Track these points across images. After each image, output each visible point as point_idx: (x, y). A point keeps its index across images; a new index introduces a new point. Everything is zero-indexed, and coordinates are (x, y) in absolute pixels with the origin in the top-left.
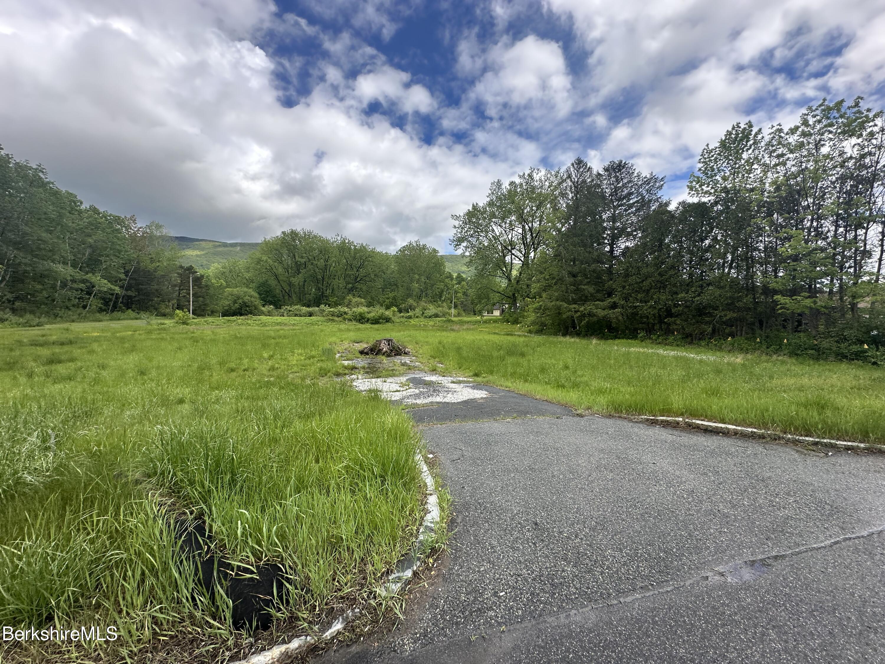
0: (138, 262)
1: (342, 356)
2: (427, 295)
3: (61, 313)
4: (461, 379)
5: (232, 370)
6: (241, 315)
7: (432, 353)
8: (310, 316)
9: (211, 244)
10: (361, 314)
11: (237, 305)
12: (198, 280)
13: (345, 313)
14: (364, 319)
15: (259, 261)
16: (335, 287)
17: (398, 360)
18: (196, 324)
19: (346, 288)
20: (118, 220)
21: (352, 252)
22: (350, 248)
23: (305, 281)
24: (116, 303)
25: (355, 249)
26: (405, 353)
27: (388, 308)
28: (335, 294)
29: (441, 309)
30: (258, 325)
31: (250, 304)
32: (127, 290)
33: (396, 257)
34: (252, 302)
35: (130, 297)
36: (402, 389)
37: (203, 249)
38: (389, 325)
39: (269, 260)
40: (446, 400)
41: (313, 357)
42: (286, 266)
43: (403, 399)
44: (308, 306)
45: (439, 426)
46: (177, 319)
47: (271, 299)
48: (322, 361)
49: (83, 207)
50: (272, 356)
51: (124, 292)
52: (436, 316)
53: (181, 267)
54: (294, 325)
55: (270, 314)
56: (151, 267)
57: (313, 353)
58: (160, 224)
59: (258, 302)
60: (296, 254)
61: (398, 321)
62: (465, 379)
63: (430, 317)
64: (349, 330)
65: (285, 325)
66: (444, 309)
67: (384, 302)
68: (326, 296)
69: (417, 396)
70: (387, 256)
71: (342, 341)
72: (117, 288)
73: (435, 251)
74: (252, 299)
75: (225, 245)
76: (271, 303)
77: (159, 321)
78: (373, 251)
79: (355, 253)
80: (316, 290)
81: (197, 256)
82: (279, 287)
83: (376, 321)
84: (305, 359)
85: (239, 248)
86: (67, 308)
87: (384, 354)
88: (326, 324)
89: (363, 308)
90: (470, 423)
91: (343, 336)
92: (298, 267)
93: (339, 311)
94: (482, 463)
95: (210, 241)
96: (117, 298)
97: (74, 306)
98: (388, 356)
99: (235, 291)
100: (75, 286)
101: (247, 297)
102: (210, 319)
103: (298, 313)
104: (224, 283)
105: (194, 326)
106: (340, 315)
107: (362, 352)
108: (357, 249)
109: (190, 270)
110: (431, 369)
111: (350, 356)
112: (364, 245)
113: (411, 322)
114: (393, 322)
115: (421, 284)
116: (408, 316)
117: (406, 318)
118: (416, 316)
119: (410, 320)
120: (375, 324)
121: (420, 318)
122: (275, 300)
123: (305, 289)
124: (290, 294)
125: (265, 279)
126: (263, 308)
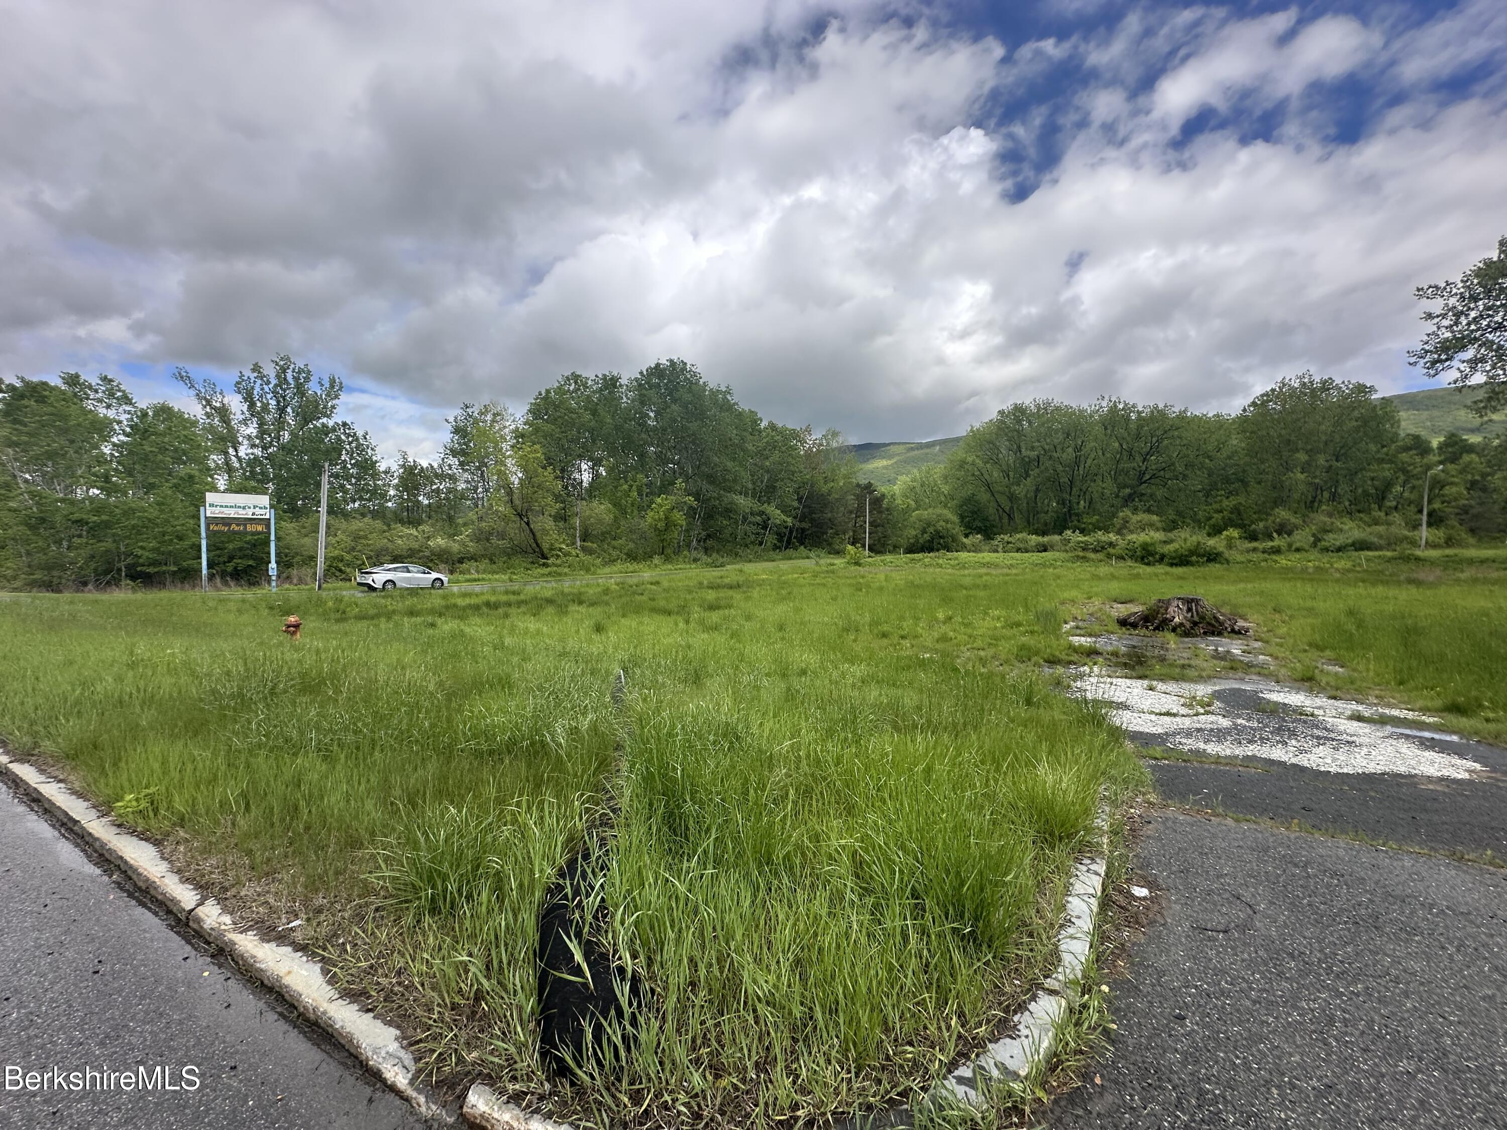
0: (812, 486)
1: (1077, 627)
2: (1334, 497)
3: (741, 553)
4: (1395, 712)
5: (884, 635)
6: (931, 550)
7: (1317, 637)
8: (1045, 550)
9: (902, 447)
10: (1145, 547)
11: (927, 537)
12: (877, 502)
13: (1111, 544)
14: (1152, 555)
15: (963, 464)
16: (1096, 496)
17: (1208, 646)
18: (870, 564)
19: (1117, 496)
20: (795, 435)
21: (1133, 426)
22: (1127, 419)
23: (1037, 490)
24: (789, 539)
25: (1139, 418)
26: (1233, 631)
27: (1216, 531)
28: (1094, 510)
29: (1381, 529)
30: (953, 567)
32: (800, 521)
33: (1243, 421)
34: (948, 530)
35: (803, 530)
36: (1184, 711)
37: (890, 457)
38: (1215, 568)
39: (977, 461)
40: (1303, 761)
41: (1018, 624)
42: (1005, 468)
43: (1174, 734)
44: (1044, 534)
45: (1229, 821)
46: (848, 557)
47: (979, 524)
48: (1032, 632)
49: (762, 425)
50: (951, 618)
51: (797, 524)
52: (1361, 546)
53: (858, 485)
54: (1011, 567)
55: (976, 549)
56: (825, 489)
57: (1020, 618)
58: (837, 430)
59: (957, 530)
60: (1023, 445)
61: (1240, 558)
62: (1410, 715)
63: (1339, 550)
64: (1113, 577)
65: (997, 566)
66: (1393, 529)
67: (1210, 518)
68: (1077, 515)
69: (1220, 735)
70: (1219, 423)
71: (1090, 598)
72: (789, 520)
73: (1361, 389)
74: (949, 526)
75: (921, 446)
76: (979, 531)
77: (829, 561)
78: (1182, 417)
79: (1140, 427)
80: (1058, 503)
81: (886, 468)
82: (993, 504)
83: (1181, 560)
84: (1003, 628)
85: (938, 448)
86: (746, 546)
87: (1174, 630)
88: (1070, 565)
89: (1152, 533)
90: (1342, 841)
91: (1095, 589)
92: (1026, 467)
93: (1099, 541)
94: (1303, 974)
95: (899, 444)
96: (791, 532)
97: (752, 543)
98: (1187, 634)
99: (925, 514)
100: (752, 519)
101: (942, 523)
102: (888, 558)
103: (1022, 546)
104: (912, 503)
105: (866, 569)
106: (1100, 548)
107: (1123, 623)
108: (1144, 419)
109: (869, 488)
110: (1298, 675)
111: (1097, 628)
112: (1161, 406)
113: (1276, 562)
114: (1228, 562)
115: (1318, 473)
116: (1272, 547)
117: (1263, 552)
118: (1293, 548)
119: (1274, 557)
120: (1176, 565)
121: (1306, 551)
122: (997, 528)
123: (1037, 504)
124: (1011, 514)
125: (970, 491)
126: (964, 540)
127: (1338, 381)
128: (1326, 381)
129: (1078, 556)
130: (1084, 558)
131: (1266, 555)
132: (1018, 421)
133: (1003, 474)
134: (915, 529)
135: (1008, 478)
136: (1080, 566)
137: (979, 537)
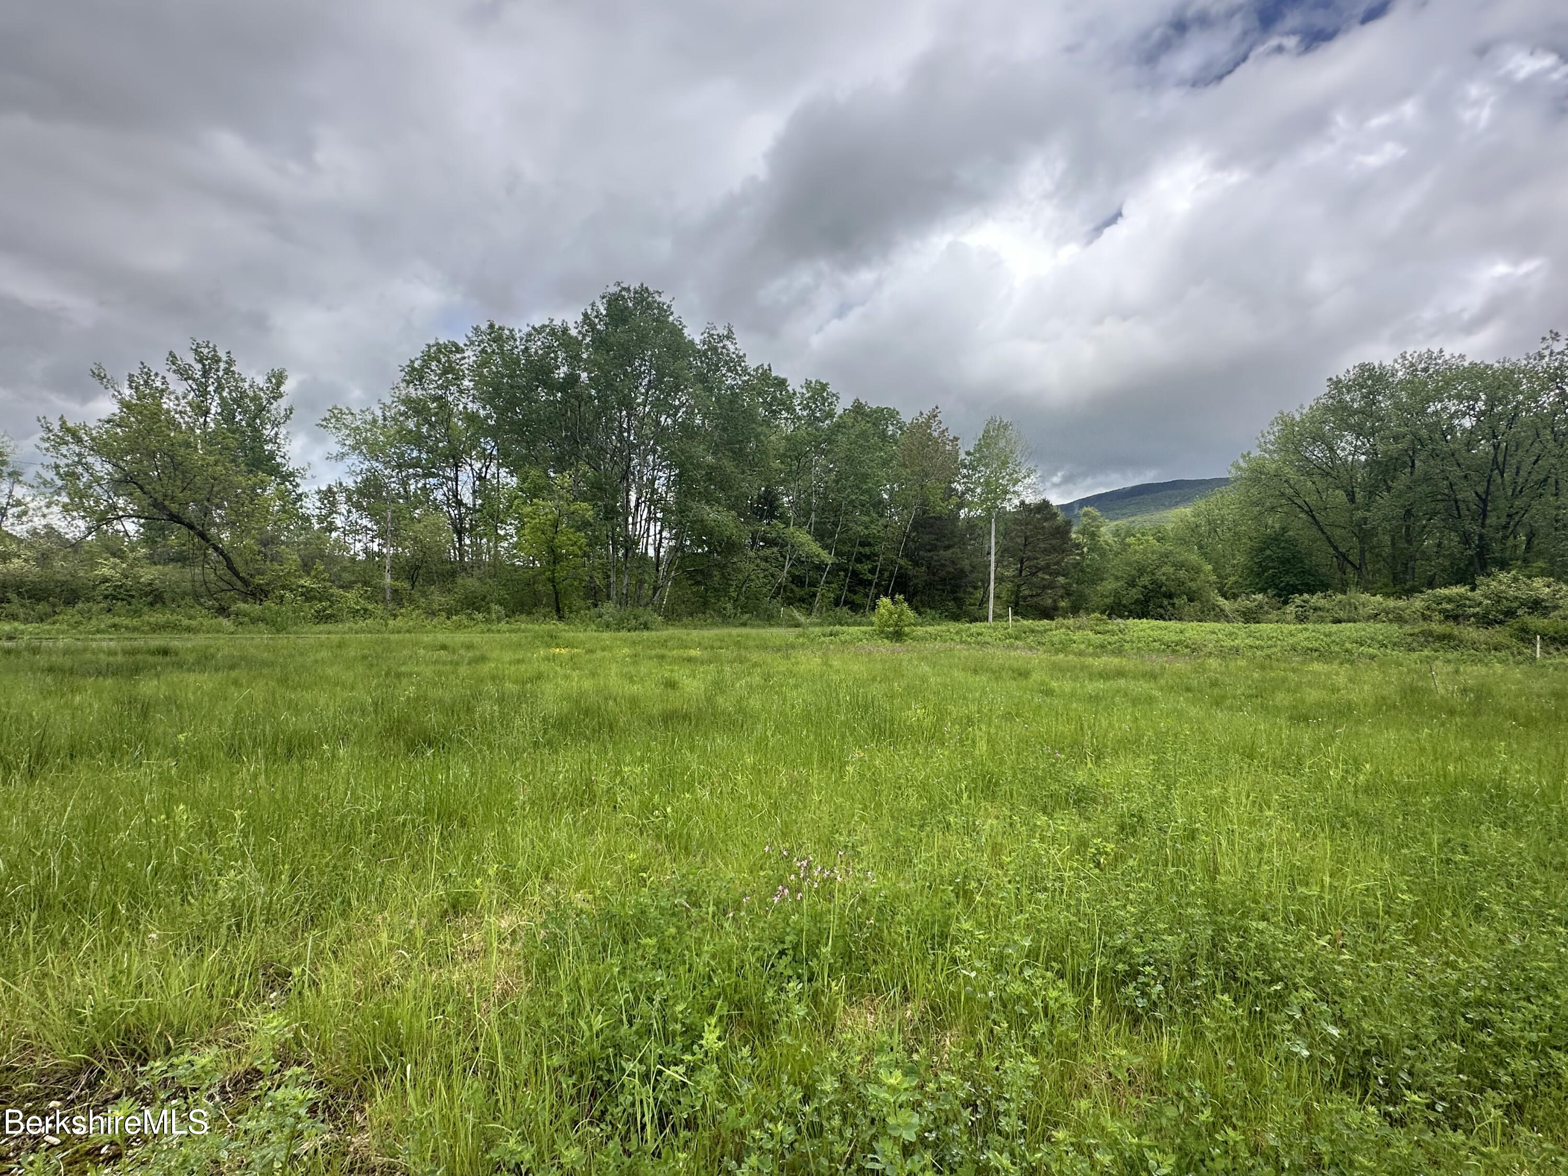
0: (921, 504)
31: (1171, 586)
76: (1291, 591)
122: (1307, 584)
123: (1409, 542)
124: (1357, 563)
125: (1277, 526)
126: (1221, 601)
129: (1428, 634)
130: (1442, 638)
132: (1370, 398)
133: (1340, 493)
134: (1117, 578)
135: (1352, 500)
136: (1428, 660)
137: (1259, 597)
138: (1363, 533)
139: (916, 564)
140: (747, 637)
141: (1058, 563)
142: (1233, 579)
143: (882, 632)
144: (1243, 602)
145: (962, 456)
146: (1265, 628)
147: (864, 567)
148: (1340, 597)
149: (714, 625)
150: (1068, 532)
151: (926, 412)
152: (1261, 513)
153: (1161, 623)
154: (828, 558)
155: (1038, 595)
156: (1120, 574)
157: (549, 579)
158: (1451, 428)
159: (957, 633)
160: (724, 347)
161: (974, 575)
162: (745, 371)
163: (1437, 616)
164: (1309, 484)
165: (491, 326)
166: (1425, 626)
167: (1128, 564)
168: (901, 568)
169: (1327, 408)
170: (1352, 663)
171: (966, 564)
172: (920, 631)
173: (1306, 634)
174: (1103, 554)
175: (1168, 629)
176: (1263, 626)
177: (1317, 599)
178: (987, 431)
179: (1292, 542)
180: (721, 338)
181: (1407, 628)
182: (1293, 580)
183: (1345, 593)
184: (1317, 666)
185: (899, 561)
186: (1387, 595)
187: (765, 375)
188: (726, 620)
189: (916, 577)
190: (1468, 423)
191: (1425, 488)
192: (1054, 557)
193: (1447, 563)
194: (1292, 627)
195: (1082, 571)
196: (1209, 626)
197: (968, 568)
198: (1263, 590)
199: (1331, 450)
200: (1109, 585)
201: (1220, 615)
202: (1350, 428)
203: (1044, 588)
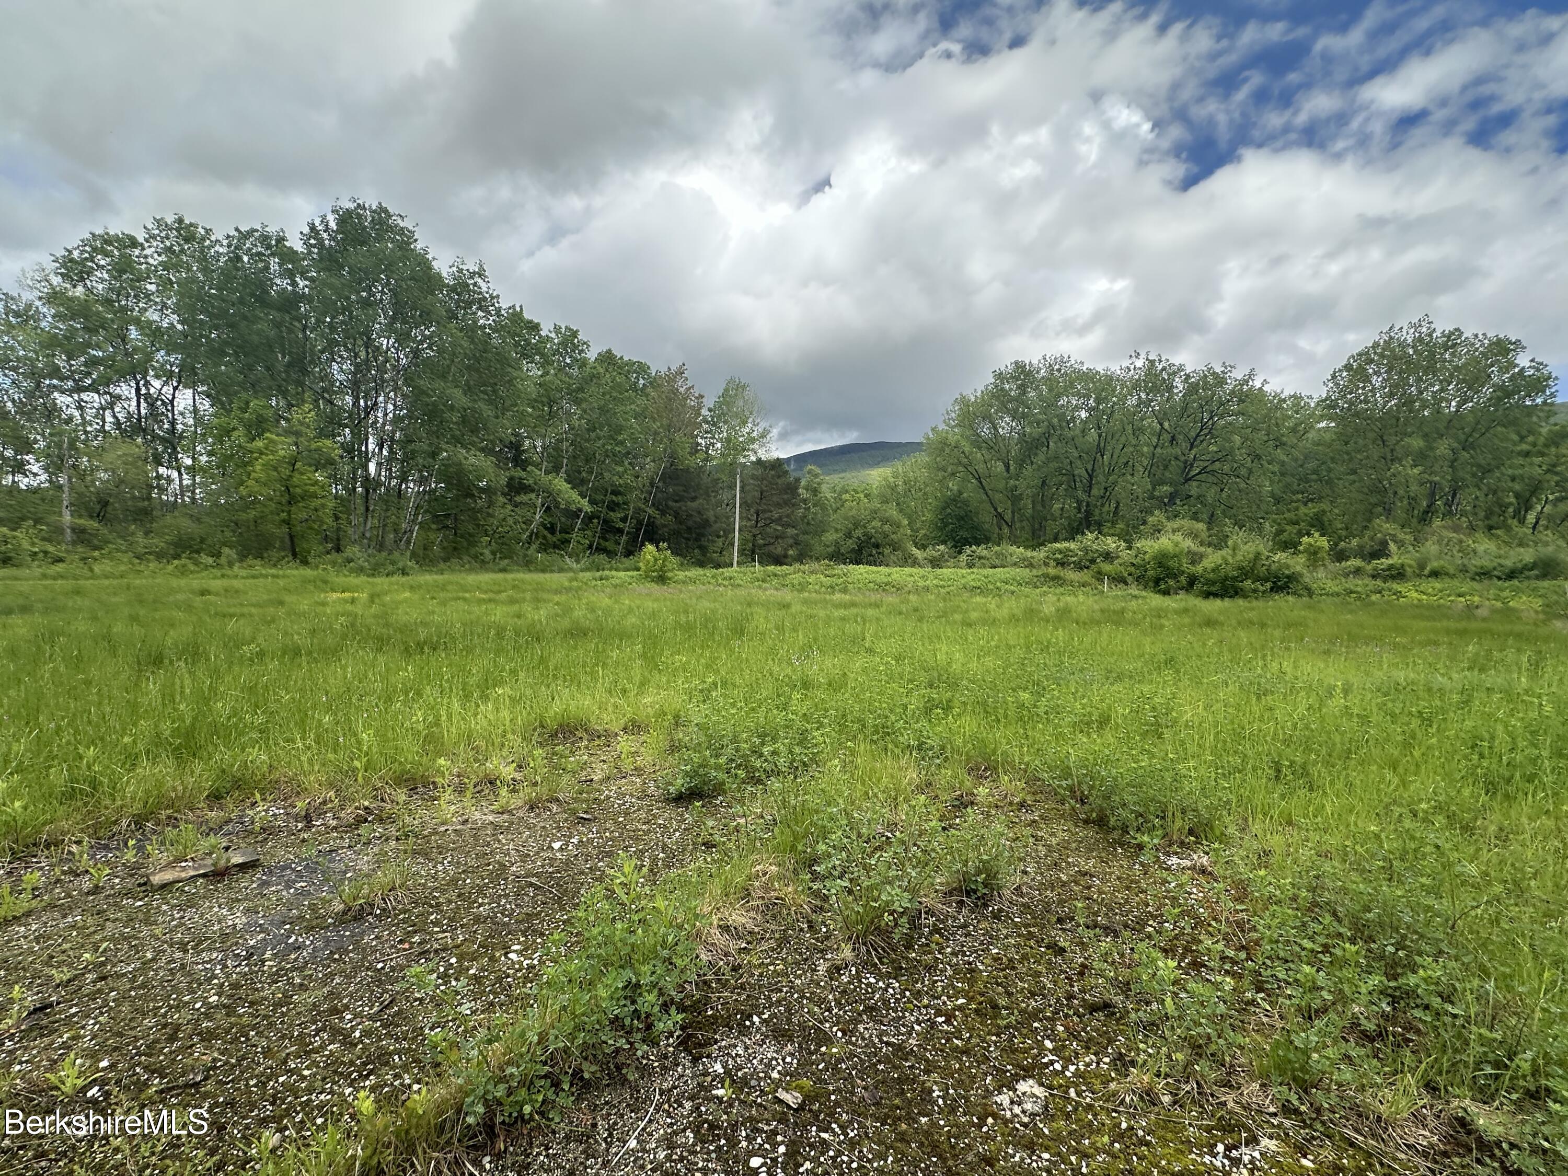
0: (670, 456)
10: (1162, 560)
13: (1108, 556)
14: (1175, 577)
15: (943, 446)
21: (1177, 396)
22: (1170, 385)
24: (634, 539)
25: (1187, 384)
31: (879, 538)
34: (885, 535)
35: (655, 527)
38: (1285, 603)
39: (964, 443)
42: (1003, 454)
46: (643, 567)
56: (691, 462)
59: (900, 535)
73: (1501, 345)
74: (887, 528)
76: (947, 540)
79: (1187, 398)
80: (1071, 506)
82: (986, 506)
83: (1225, 587)
88: (1029, 590)
93: (1086, 550)
106: (1087, 563)
108: (1193, 386)
113: (1398, 594)
114: (1310, 593)
115: (1437, 468)
116: (1391, 567)
117: (1374, 577)
118: (1426, 572)
119: (1396, 586)
120: (1215, 595)
121: (1452, 577)
122: (975, 538)
123: (1044, 507)
124: (1009, 521)
125: (955, 488)
126: (915, 551)
127: (1468, 334)
128: (1451, 333)
129: (1046, 576)
130: (1056, 578)
131: (1379, 582)
132: (1023, 388)
133: (1000, 464)
134: (837, 530)
135: (1008, 470)
136: (1045, 594)
137: (942, 547)
138: (1015, 499)
139: (663, 513)
140: (523, 581)
141: (788, 516)
142: (923, 532)
143: (647, 577)
144: (931, 552)
145: (704, 412)
146: (946, 572)
147: (616, 516)
148: (997, 548)
149: (471, 570)
150: (797, 488)
151: (674, 369)
152: (944, 478)
153: (874, 568)
154: (585, 505)
155: (770, 544)
156: (839, 527)
157: (284, 521)
158: (1073, 418)
159: (713, 577)
160: (475, 284)
161: (718, 525)
162: (498, 311)
163: (1052, 563)
164: (979, 455)
165: (180, 221)
166: (1044, 570)
167: (846, 518)
168: (649, 517)
169: (993, 395)
170: (1000, 596)
171: (710, 515)
172: (681, 575)
173: (973, 576)
174: (824, 508)
175: (879, 573)
176: (945, 570)
177: (981, 550)
178: (726, 390)
179: (966, 503)
180: (473, 274)
181: (1035, 572)
182: (965, 534)
183: (999, 545)
184: (978, 599)
185: (648, 509)
186: (1026, 548)
187: (516, 316)
188: (483, 565)
189: (664, 526)
190: (1084, 414)
191: (1054, 465)
192: (786, 510)
193: (1066, 523)
194: (964, 571)
195: (808, 524)
196: (908, 570)
197: (712, 519)
198: (944, 542)
199: (995, 429)
200: (830, 537)
201: (915, 563)
202: (1008, 412)
203: (777, 538)
